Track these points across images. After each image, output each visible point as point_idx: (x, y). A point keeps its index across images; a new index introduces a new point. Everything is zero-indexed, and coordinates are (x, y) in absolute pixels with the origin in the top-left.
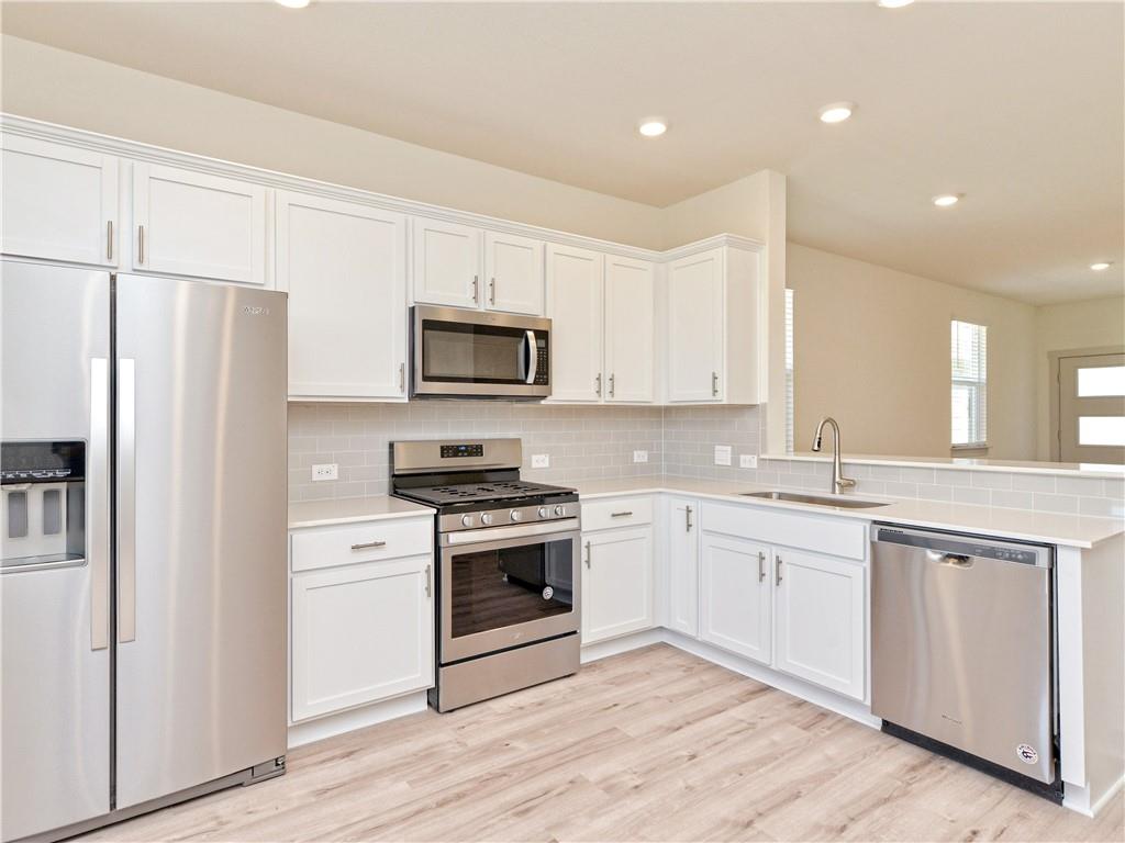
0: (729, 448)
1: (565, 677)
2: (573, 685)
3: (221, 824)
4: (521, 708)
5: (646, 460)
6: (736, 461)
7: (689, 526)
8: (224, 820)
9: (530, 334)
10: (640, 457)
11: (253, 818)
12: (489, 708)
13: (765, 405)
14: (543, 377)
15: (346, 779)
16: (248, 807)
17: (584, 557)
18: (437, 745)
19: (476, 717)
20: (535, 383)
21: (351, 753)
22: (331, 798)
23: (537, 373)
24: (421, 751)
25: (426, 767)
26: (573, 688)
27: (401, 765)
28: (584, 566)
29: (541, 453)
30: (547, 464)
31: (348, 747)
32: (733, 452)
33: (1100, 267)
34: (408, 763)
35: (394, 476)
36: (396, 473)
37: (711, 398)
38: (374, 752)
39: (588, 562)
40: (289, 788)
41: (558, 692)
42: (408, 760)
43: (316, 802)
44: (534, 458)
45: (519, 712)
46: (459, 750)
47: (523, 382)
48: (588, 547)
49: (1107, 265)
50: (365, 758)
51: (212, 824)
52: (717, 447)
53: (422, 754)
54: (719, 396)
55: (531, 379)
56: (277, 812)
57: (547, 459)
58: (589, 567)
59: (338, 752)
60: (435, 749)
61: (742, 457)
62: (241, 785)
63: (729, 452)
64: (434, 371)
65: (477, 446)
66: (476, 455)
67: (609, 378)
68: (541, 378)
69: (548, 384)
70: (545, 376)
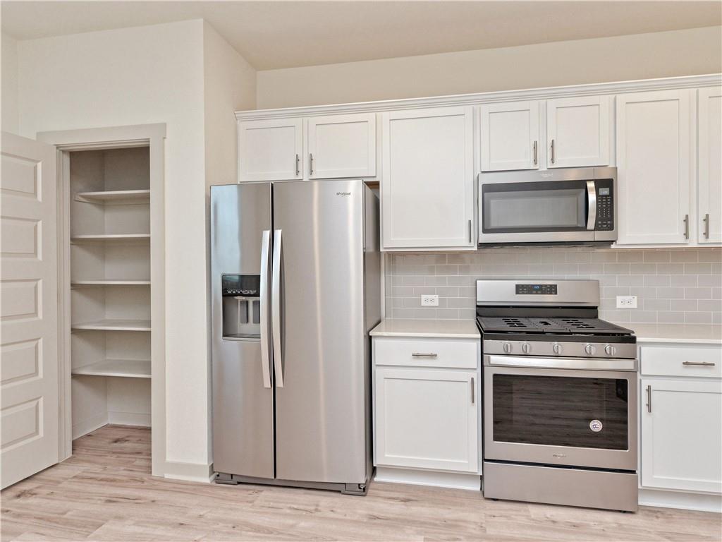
1: (620, 511)
2: (623, 522)
3: (316, 510)
4: (554, 522)
8: (319, 508)
9: (591, 185)
11: (332, 515)
12: (528, 511)
14: (607, 223)
15: (391, 516)
16: (334, 507)
18: (464, 521)
19: (511, 512)
21: (409, 500)
22: (375, 524)
24: (449, 520)
25: (445, 534)
26: (620, 525)
27: (430, 524)
29: (626, 295)
30: (635, 305)
31: (410, 495)
34: (436, 525)
35: (477, 306)
36: (478, 304)
38: (422, 506)
40: (360, 506)
41: (601, 523)
42: (438, 522)
43: (365, 523)
44: (619, 298)
45: (551, 525)
46: (477, 532)
47: (584, 229)
50: (413, 508)
51: (313, 508)
53: (449, 522)
56: (344, 517)
57: (634, 301)
59: (402, 496)
60: (461, 524)
62: (339, 492)
64: (494, 225)
65: (551, 285)
66: (551, 294)
67: (702, 219)
68: (605, 224)
69: (613, 229)
70: (609, 222)
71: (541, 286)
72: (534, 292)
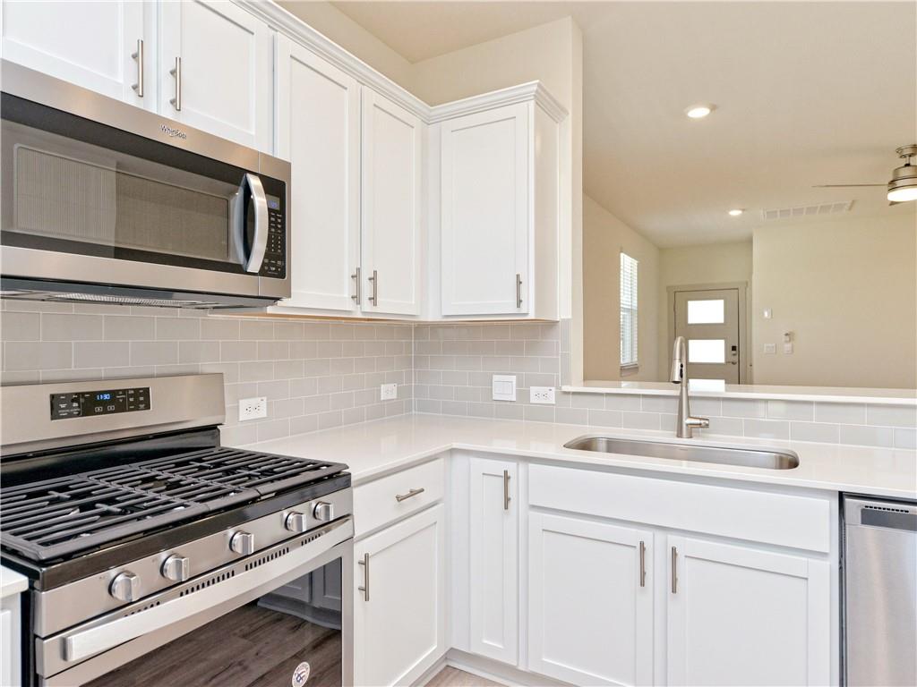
0: (513, 378)
5: (395, 396)
6: (523, 395)
7: (507, 500)
9: (255, 183)
10: (388, 392)
13: (566, 322)
14: (277, 264)
17: (358, 581)
20: (263, 272)
23: (267, 256)
28: (358, 596)
29: (253, 396)
30: (263, 413)
32: (519, 384)
33: (735, 213)
37: (515, 311)
39: (365, 590)
44: (243, 403)
47: (238, 269)
48: (365, 563)
49: (740, 212)
52: (496, 378)
54: (523, 309)
55: (255, 264)
57: (264, 405)
58: (367, 599)
61: (533, 390)
63: (514, 383)
65: (136, 390)
66: (137, 409)
67: (368, 277)
68: (274, 265)
69: (284, 277)
70: (279, 263)
71: (113, 393)
72: (99, 409)
